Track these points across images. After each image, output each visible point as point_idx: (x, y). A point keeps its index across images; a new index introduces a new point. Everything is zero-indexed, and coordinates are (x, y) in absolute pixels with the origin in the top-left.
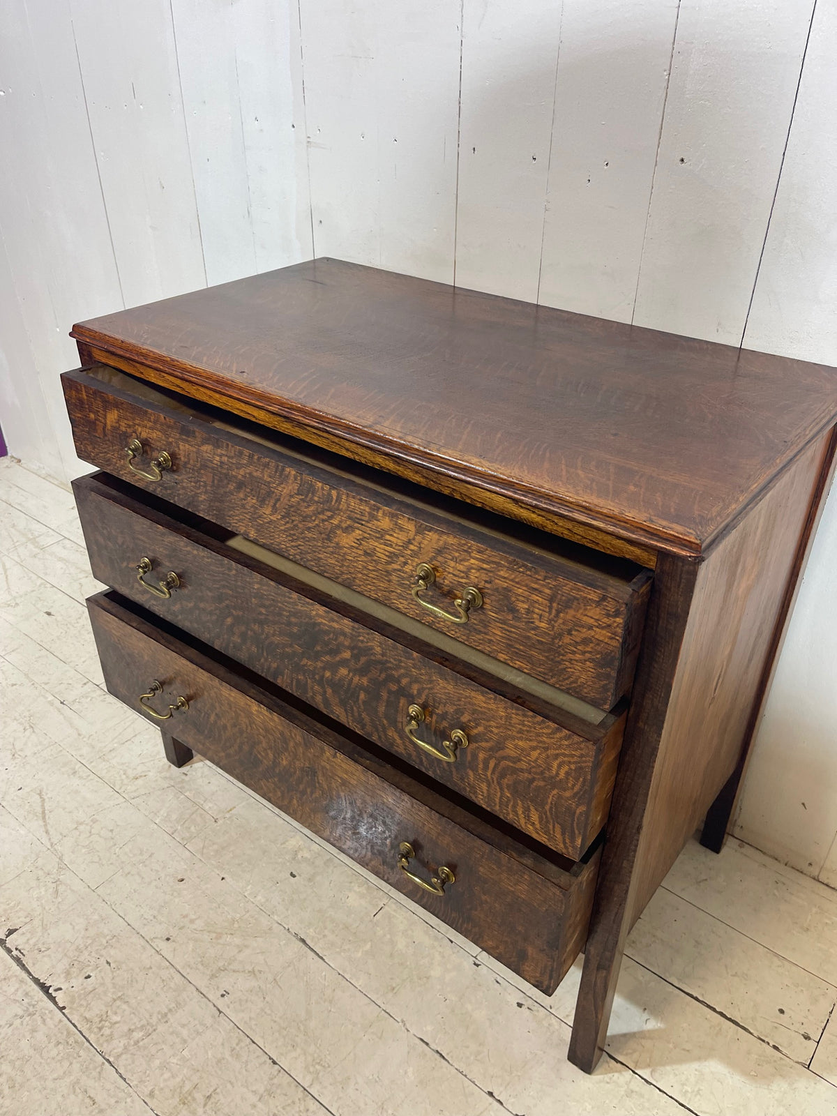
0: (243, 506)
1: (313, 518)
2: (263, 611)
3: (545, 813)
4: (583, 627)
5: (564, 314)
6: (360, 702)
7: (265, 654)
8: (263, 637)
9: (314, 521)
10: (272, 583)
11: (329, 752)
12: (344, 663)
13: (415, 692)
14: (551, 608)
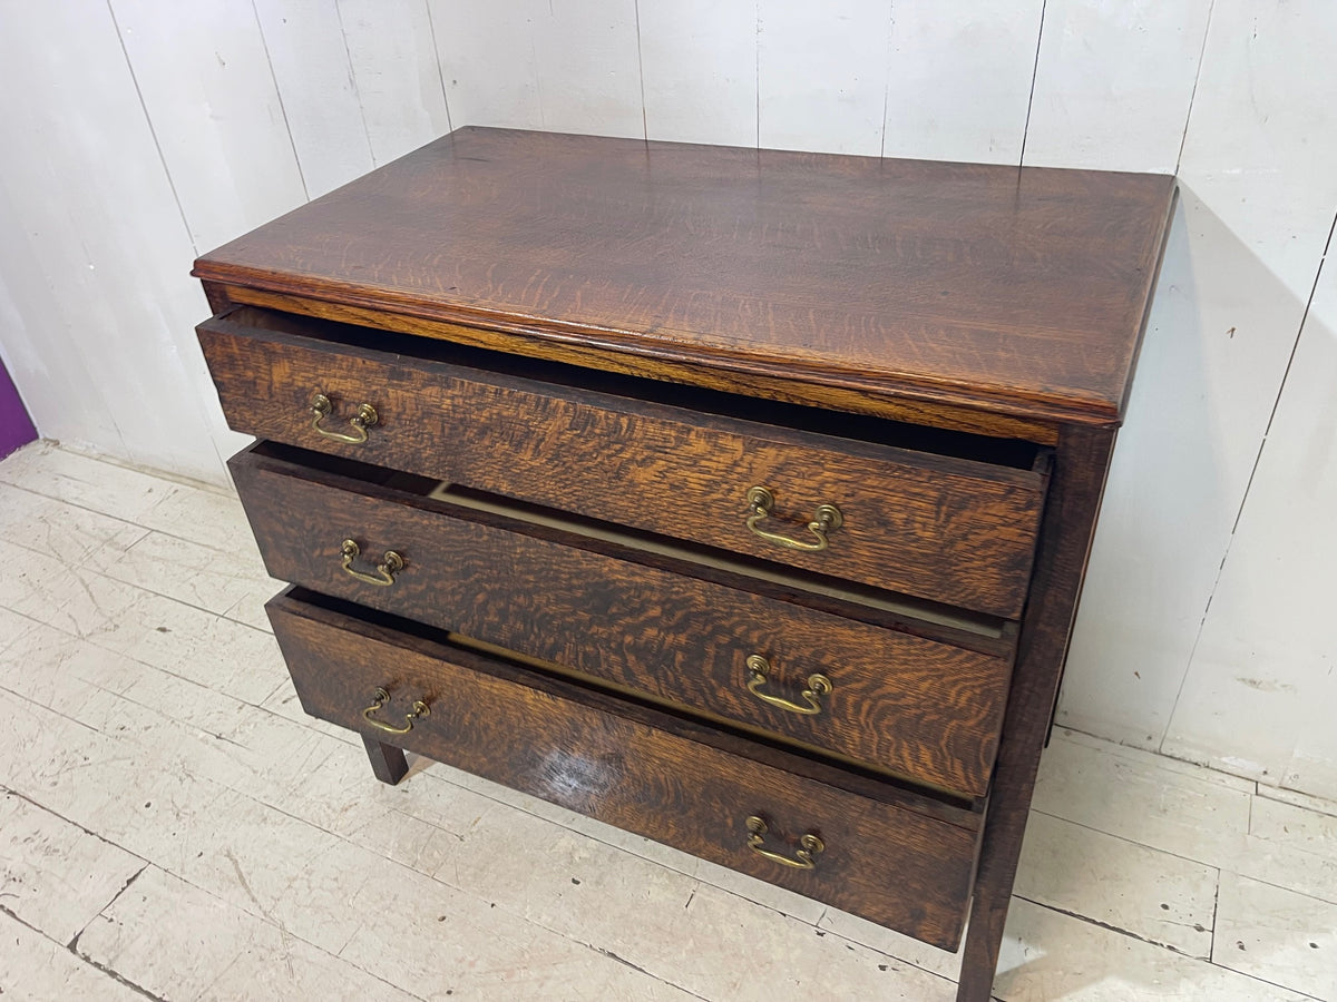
0: (490, 455)
1: (595, 456)
2: (531, 578)
3: (941, 750)
4: (983, 528)
5: (799, 156)
6: (677, 664)
7: (536, 630)
8: (532, 609)
9: (596, 458)
10: (543, 543)
11: (639, 731)
12: (652, 622)
13: (755, 640)
14: (938, 513)
